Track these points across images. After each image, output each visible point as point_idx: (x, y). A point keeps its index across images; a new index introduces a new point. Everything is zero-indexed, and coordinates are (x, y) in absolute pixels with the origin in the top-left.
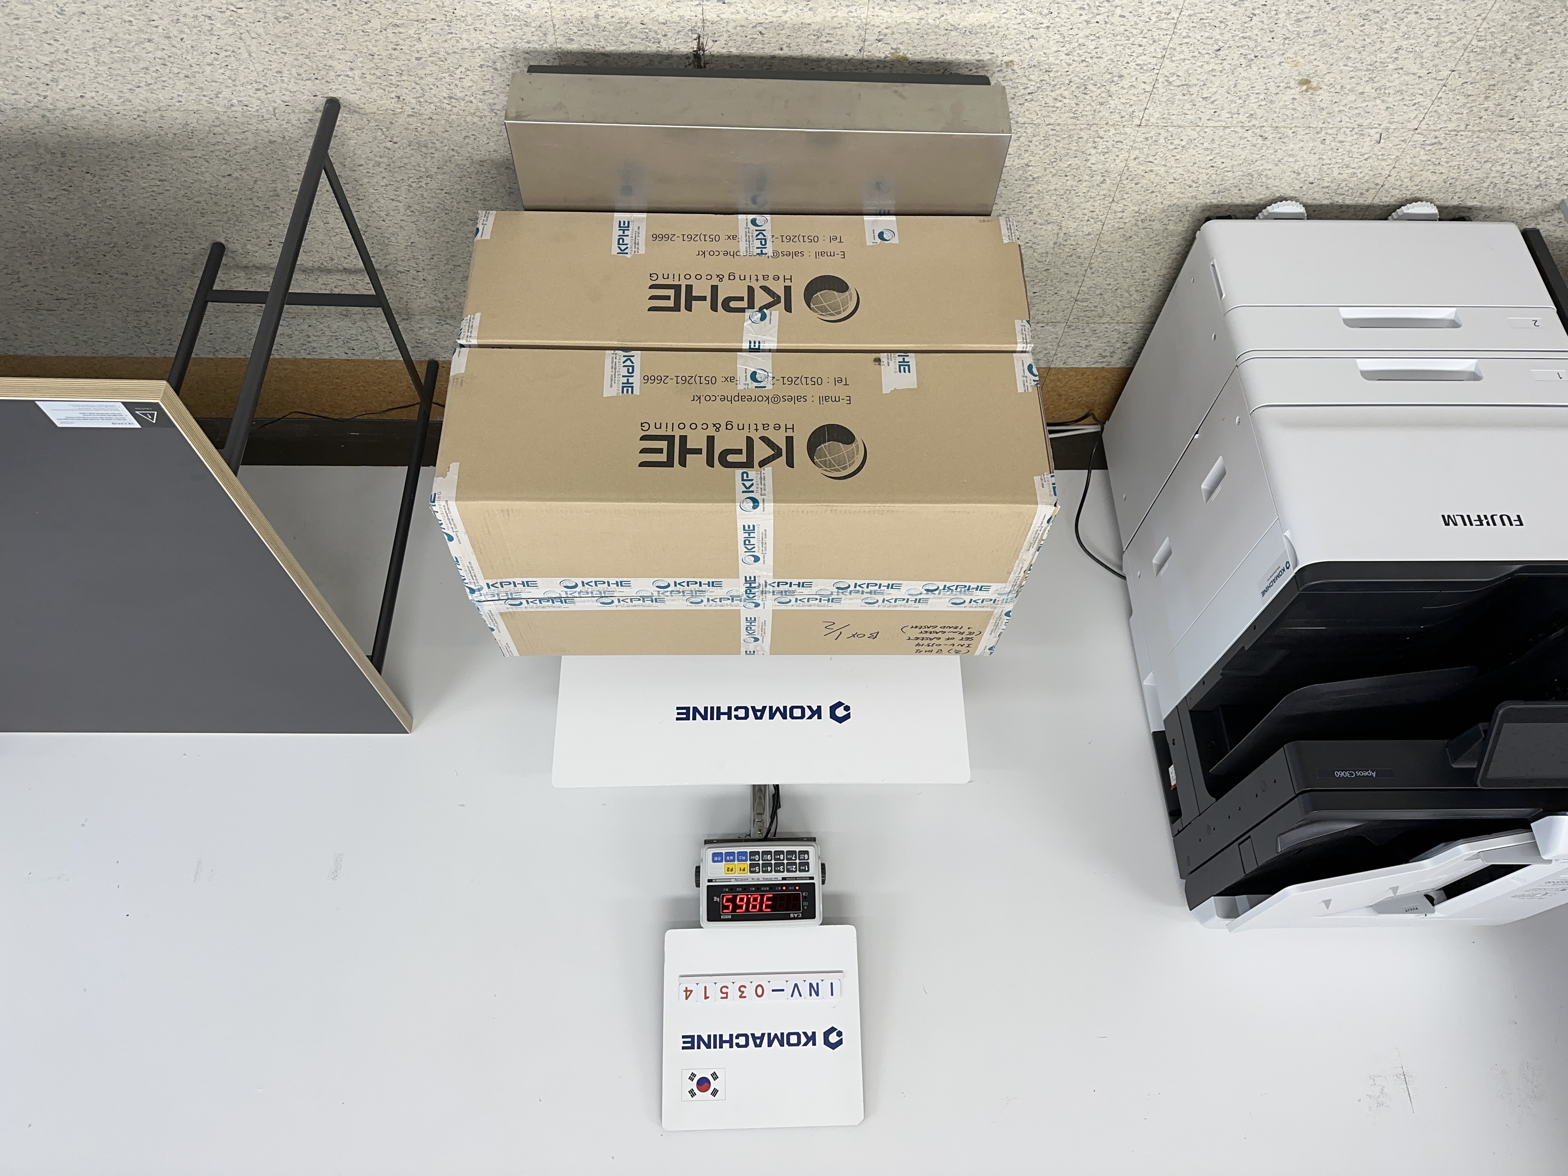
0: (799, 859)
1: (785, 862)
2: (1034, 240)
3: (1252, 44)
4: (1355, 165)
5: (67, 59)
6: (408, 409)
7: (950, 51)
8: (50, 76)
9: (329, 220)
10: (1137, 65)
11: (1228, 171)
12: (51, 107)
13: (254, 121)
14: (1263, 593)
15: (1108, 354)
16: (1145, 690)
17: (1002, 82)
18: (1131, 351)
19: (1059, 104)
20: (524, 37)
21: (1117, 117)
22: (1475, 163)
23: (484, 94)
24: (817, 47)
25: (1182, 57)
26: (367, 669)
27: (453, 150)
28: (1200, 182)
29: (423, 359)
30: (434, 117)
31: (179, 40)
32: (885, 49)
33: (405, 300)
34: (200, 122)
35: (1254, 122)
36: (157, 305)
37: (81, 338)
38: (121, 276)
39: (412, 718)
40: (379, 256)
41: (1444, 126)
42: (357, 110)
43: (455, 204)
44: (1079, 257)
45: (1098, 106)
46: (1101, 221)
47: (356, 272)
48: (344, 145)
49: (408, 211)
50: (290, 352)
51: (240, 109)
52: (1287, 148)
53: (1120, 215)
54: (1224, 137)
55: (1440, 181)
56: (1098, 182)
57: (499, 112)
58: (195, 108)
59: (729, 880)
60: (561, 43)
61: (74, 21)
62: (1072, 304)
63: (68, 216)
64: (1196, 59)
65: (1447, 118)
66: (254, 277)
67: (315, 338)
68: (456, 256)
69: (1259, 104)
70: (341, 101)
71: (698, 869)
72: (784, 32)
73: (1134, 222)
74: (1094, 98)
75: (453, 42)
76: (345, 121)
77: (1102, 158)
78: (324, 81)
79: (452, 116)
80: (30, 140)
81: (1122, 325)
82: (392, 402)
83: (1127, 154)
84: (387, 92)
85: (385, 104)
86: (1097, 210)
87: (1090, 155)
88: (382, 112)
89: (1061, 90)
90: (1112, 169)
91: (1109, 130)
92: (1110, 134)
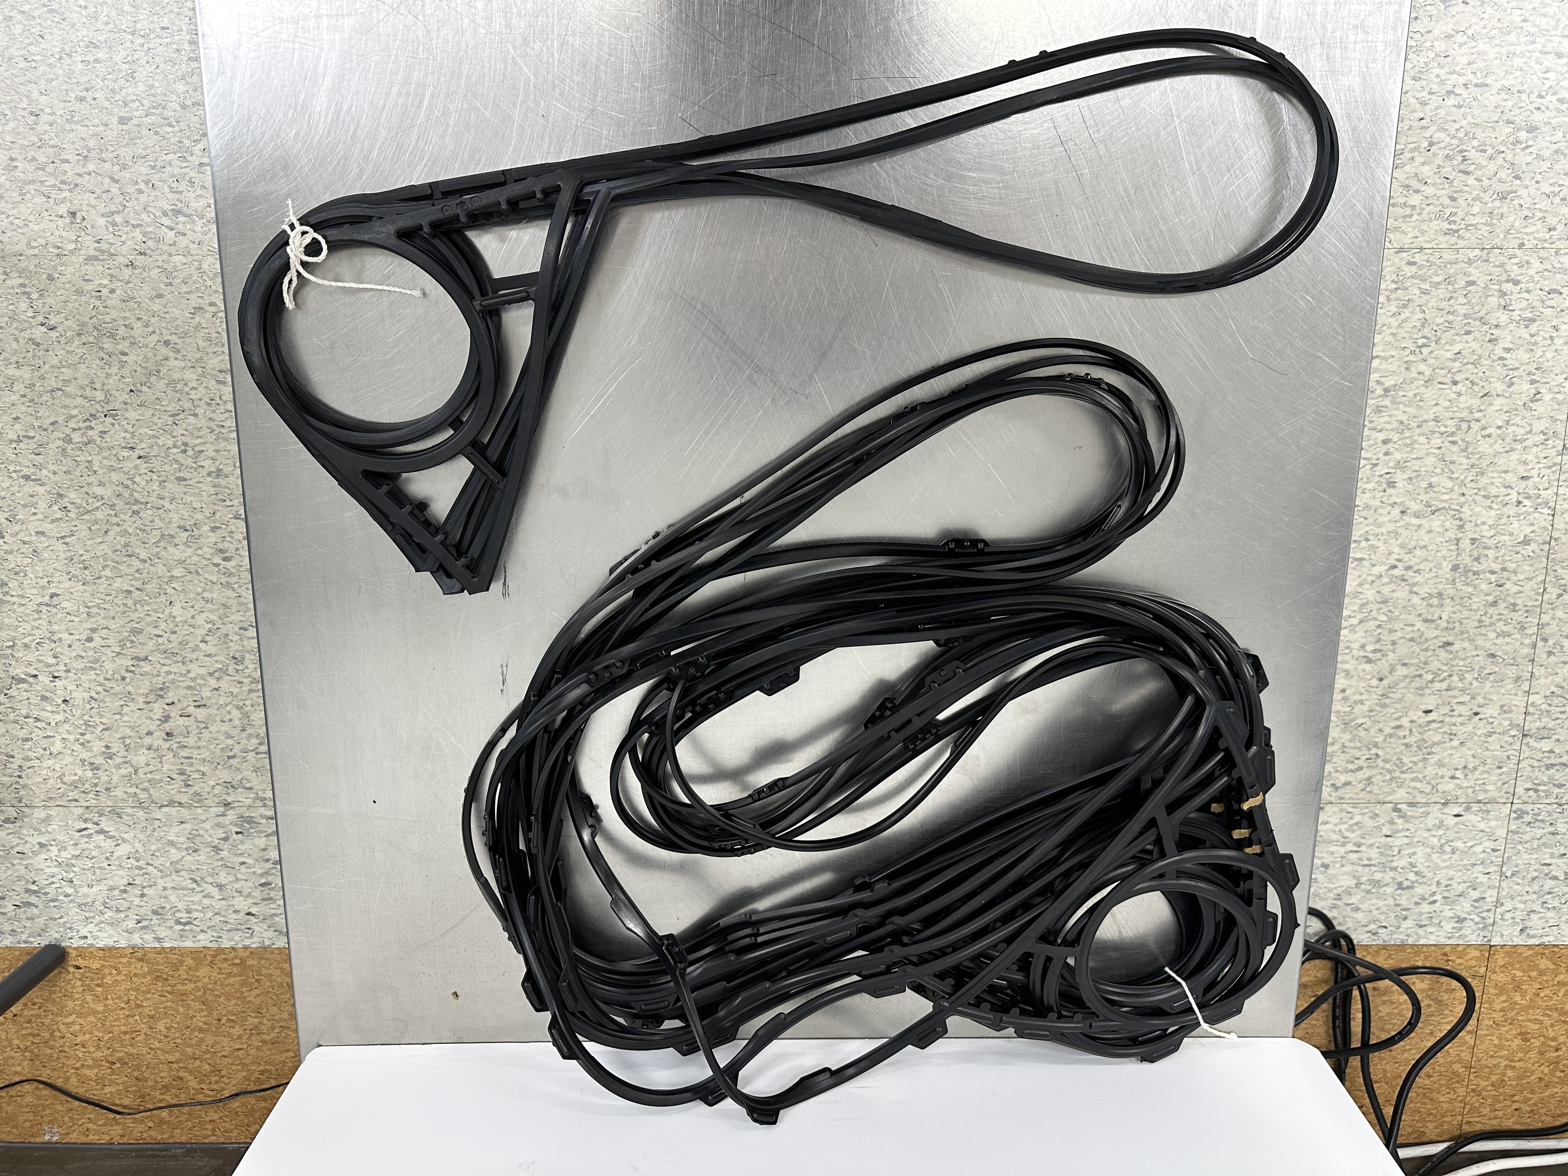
19: (1415, 200)
21: (1538, 229)
27: (167, 343)
30: (140, 260)
43: (155, 486)
44: (1514, 607)
45: (1497, 203)
49: (55, 508)
56: (1525, 399)
62: (1517, 746)
68: (140, 632)
74: (1486, 183)
77: (1524, 333)
79: (175, 259)
84: (52, 201)
85: (44, 231)
86: (1534, 473)
87: (1497, 326)
88: (36, 251)
89: (1416, 164)
90: (1550, 364)
91: (1528, 262)
92: (1532, 272)
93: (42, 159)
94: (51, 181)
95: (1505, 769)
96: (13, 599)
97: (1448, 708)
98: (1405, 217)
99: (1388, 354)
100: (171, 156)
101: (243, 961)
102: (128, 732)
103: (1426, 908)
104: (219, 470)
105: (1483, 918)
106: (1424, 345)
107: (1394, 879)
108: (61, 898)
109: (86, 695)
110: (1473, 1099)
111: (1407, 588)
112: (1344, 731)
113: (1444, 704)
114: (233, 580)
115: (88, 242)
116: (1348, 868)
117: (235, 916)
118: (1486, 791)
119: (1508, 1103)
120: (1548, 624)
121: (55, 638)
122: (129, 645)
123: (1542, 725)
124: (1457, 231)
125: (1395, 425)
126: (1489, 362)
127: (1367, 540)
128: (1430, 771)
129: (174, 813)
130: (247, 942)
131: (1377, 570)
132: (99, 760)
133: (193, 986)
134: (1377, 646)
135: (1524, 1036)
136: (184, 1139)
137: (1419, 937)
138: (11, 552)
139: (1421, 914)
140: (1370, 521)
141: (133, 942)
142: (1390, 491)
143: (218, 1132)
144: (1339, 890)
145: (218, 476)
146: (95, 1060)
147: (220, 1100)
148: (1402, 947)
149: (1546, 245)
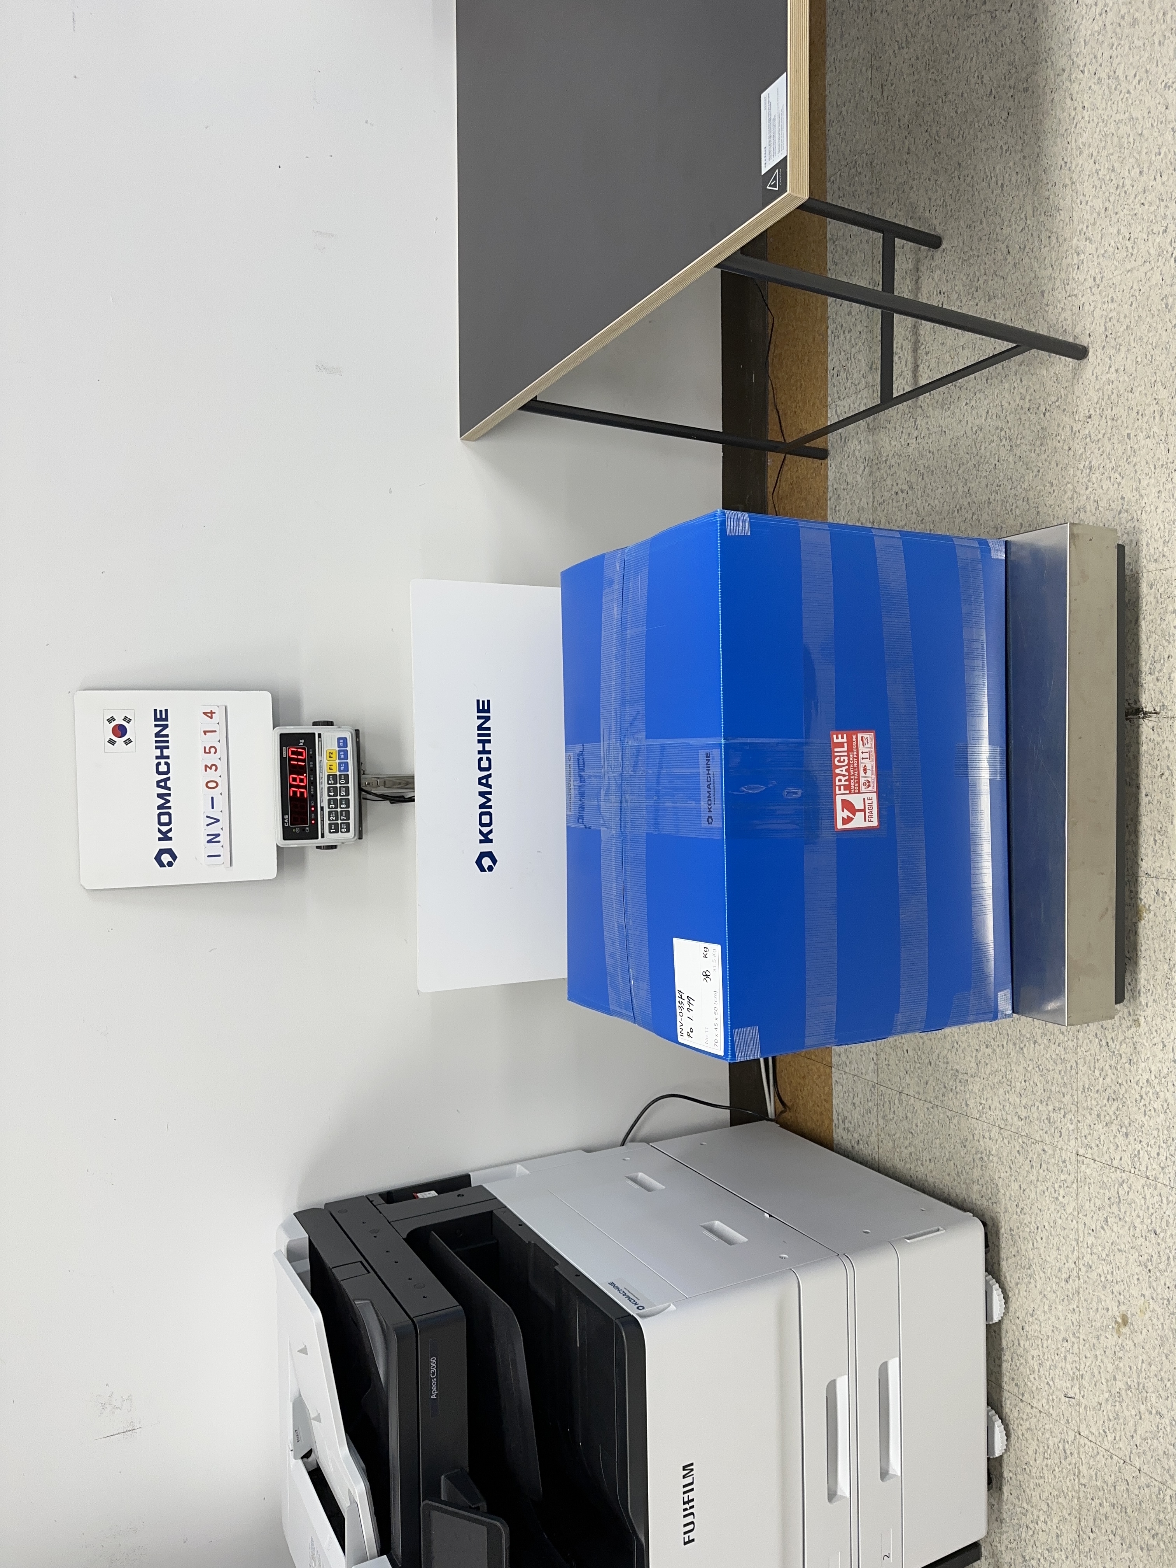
0: (341, 823)
1: (339, 810)
2: (960, 1050)
3: (1162, 1267)
4: (1042, 1372)
5: (1121, 92)
6: (779, 430)
7: (1148, 963)
8: (1104, 76)
9: (966, 351)
10: (1139, 1152)
11: (1033, 1244)
12: (1073, 77)
13: (1063, 275)
14: (612, 1284)
15: (847, 1126)
16: (511, 1165)
17: (1118, 1016)
18: (850, 1149)
19: (1097, 1073)
20: (1153, 539)
21: (1085, 1131)
22: (1046, 1494)
23: (1095, 501)
24: (1149, 831)
25: (1148, 1196)
26: (524, 396)
27: (1039, 471)
28: (1022, 1216)
29: (829, 444)
30: (1071, 453)
31: (1142, 202)
32: (1149, 899)
33: (888, 426)
34: (1061, 222)
35: (1084, 1269)
36: (879, 183)
37: (844, 109)
38: (906, 148)
39: (475, 440)
40: (931, 400)
41: (1084, 1462)
42: (1077, 377)
43: (985, 474)
44: (944, 1095)
45: (1096, 1113)
46: (980, 1116)
47: (915, 377)
48: (1042, 364)
49: (977, 428)
50: (834, 314)
51: (1075, 261)
52: (1058, 1302)
53: (987, 1135)
54: (1068, 1239)
55: (1027, 1459)
56: (1020, 1113)
57: (1077, 515)
58: (1075, 219)
59: (321, 755)
60: (1148, 576)
61: (1159, 99)
62: (897, 1089)
63: (965, 95)
64: (1146, 1211)
65: (1091, 1464)
66: (907, 277)
67: (848, 338)
68: (932, 475)
69: (1102, 1274)
70: (1085, 361)
71: (330, 723)
72: (1164, 797)
73: (981, 1149)
74: (1104, 1108)
75: (1147, 470)
76: (1065, 365)
77: (1044, 1117)
78: (1104, 343)
79: (1072, 470)
80: (1040, 56)
81: (876, 1139)
82: (786, 414)
84: (1095, 405)
85: (1083, 403)
86: (992, 1113)
87: (1047, 1104)
88: (1075, 401)
89: (1112, 1075)
90: (1033, 1127)
91: (1072, 1124)
92: (1068, 1125)
93: (1113, 397)
94: (1103, 404)
97: (909, 1061)
100: (1113, 462)
102: (898, 474)
105: (840, 1065)
109: (910, 454)
115: (1079, 426)
121: (930, 436)
122: (928, 470)
125: (1009, 1051)
126: (1033, 1098)
128: (887, 1049)
131: (956, 1035)
132: (888, 463)
135: (804, 1077)
141: (829, 487)
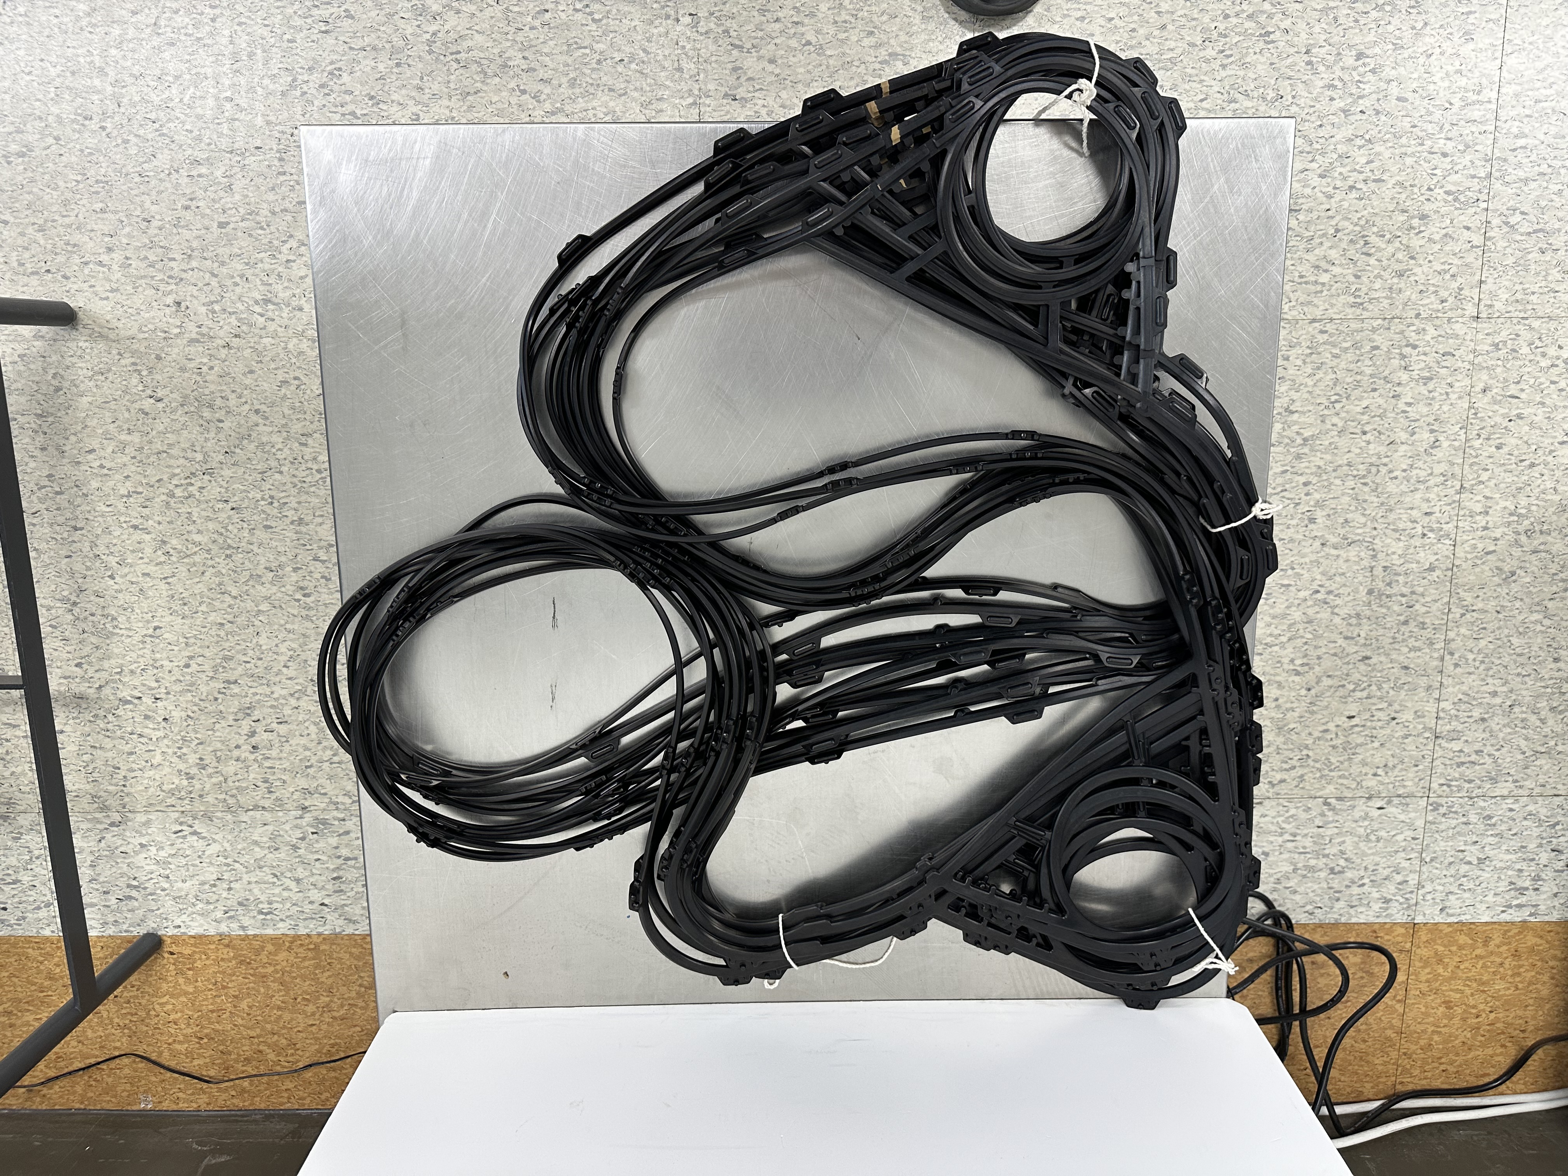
10: (1447, 193)
19: (1325, 278)
21: (1433, 301)
25: (1521, 174)
27: (257, 412)
30: (235, 342)
43: (246, 533)
44: (1423, 626)
45: (1395, 280)
46: (1448, 535)
49: (159, 553)
53: (1481, 521)
56: (1425, 446)
62: (1431, 747)
68: (231, 658)
73: (1511, 537)
74: (1385, 263)
77: (1423, 390)
79: (265, 340)
81: (1541, 800)
83: (1467, 381)
84: (160, 293)
85: (153, 318)
86: (1437, 509)
87: (1399, 384)
88: (147, 335)
89: (1324, 248)
90: (1447, 415)
91: (1424, 330)
92: (1428, 338)
93: (152, 258)
94: (160, 276)
95: (1421, 767)
96: (121, 632)
97: (1369, 714)
98: (1316, 292)
99: (1306, 409)
100: (263, 255)
101: (317, 948)
102: (219, 745)
103: (1355, 890)
104: (301, 519)
105: (1407, 899)
106: (1336, 401)
107: (1326, 865)
108: (159, 892)
109: (184, 714)
110: (1405, 1062)
111: (1329, 610)
112: (1278, 735)
113: (1365, 710)
114: (312, 613)
115: (191, 327)
116: (1286, 856)
117: (310, 906)
118: (1404, 787)
119: (1436, 1065)
120: (1453, 640)
121: (157, 665)
122: (221, 670)
123: (1452, 728)
124: (1362, 304)
125: (1314, 470)
126: (1393, 415)
127: (1293, 569)
128: (1355, 769)
129: (258, 816)
130: (321, 930)
131: (1302, 594)
132: (194, 771)
133: (272, 969)
134: (1305, 661)
135: (1448, 1005)
136: (262, 1106)
137: (1351, 916)
138: (120, 591)
139: (1351, 895)
140: (1295, 552)
141: (221, 930)
142: (1311, 526)
143: (293, 1100)
144: (1279, 875)
145: (299, 525)
146: (185, 1036)
147: (296, 1071)
148: (1336, 925)
149: (1440, 315)
